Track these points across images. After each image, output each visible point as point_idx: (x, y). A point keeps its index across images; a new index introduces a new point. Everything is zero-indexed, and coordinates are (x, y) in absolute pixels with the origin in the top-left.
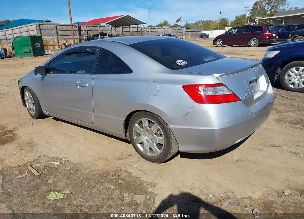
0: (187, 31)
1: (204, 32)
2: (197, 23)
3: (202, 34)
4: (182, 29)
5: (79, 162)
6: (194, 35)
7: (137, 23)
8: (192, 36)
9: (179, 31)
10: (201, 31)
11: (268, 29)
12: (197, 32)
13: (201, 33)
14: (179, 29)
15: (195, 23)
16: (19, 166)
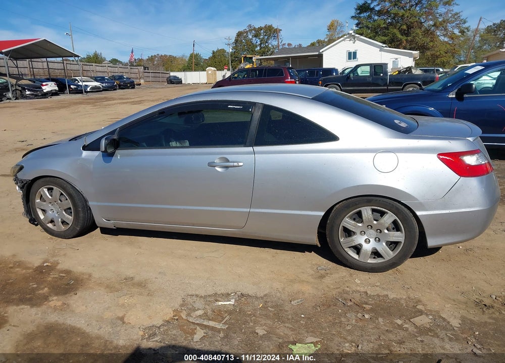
0: (146, 71)
1: (172, 74)
2: (151, 59)
3: (172, 77)
4: (137, 67)
5: (266, 292)
6: (158, 79)
7: (62, 55)
8: (153, 79)
9: (133, 71)
10: (168, 72)
11: (290, 73)
12: (162, 73)
13: (168, 75)
14: (132, 67)
15: (147, 58)
16: (168, 322)
